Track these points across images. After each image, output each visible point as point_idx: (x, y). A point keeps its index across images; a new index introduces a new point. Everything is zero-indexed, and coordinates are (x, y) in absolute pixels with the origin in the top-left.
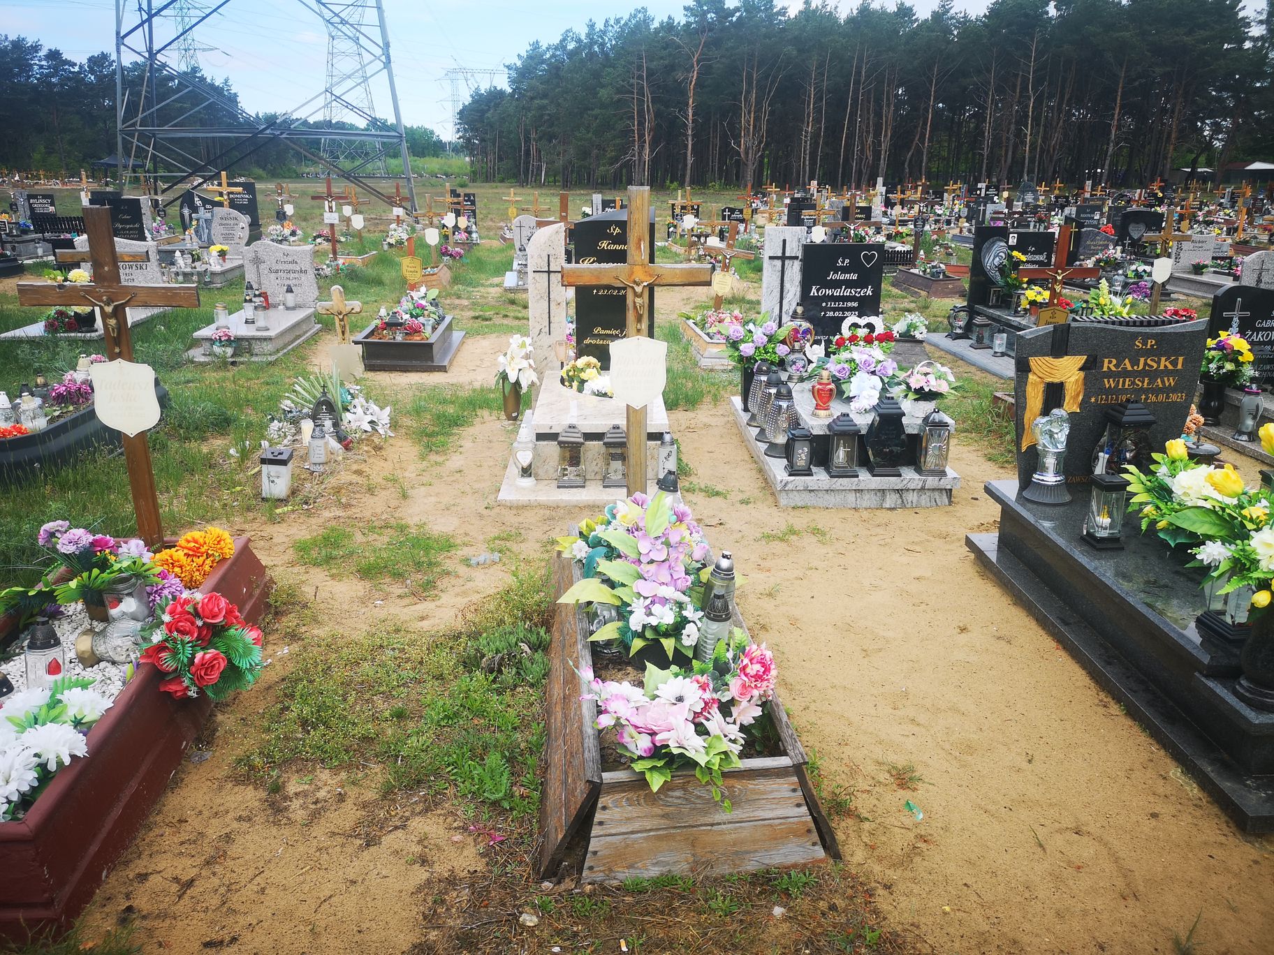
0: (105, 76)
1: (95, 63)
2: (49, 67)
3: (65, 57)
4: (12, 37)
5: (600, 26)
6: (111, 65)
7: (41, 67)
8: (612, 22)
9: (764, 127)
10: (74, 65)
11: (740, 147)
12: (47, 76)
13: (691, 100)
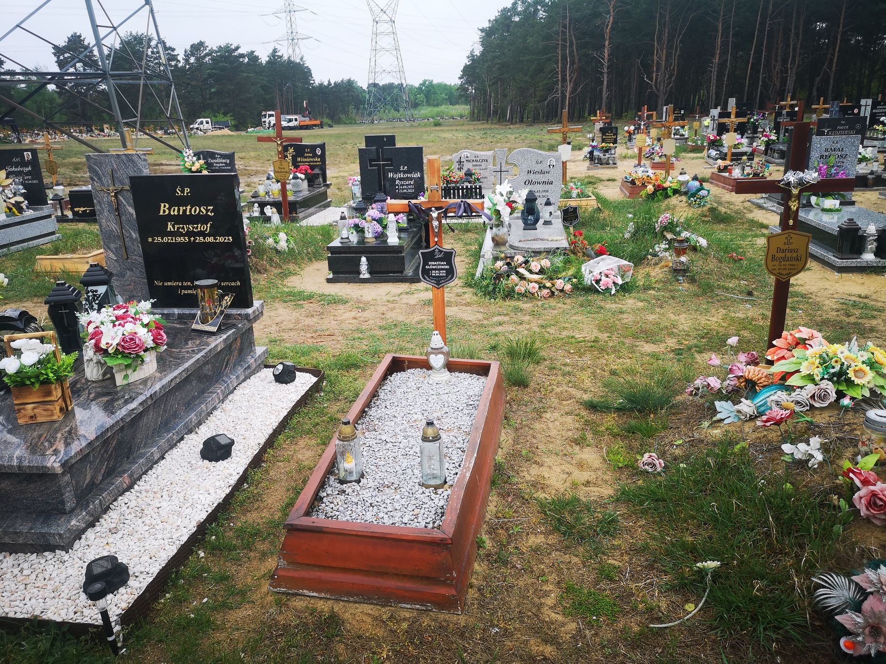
1: (195, 49)
9: (675, 62)
11: (651, 80)
13: (607, 43)
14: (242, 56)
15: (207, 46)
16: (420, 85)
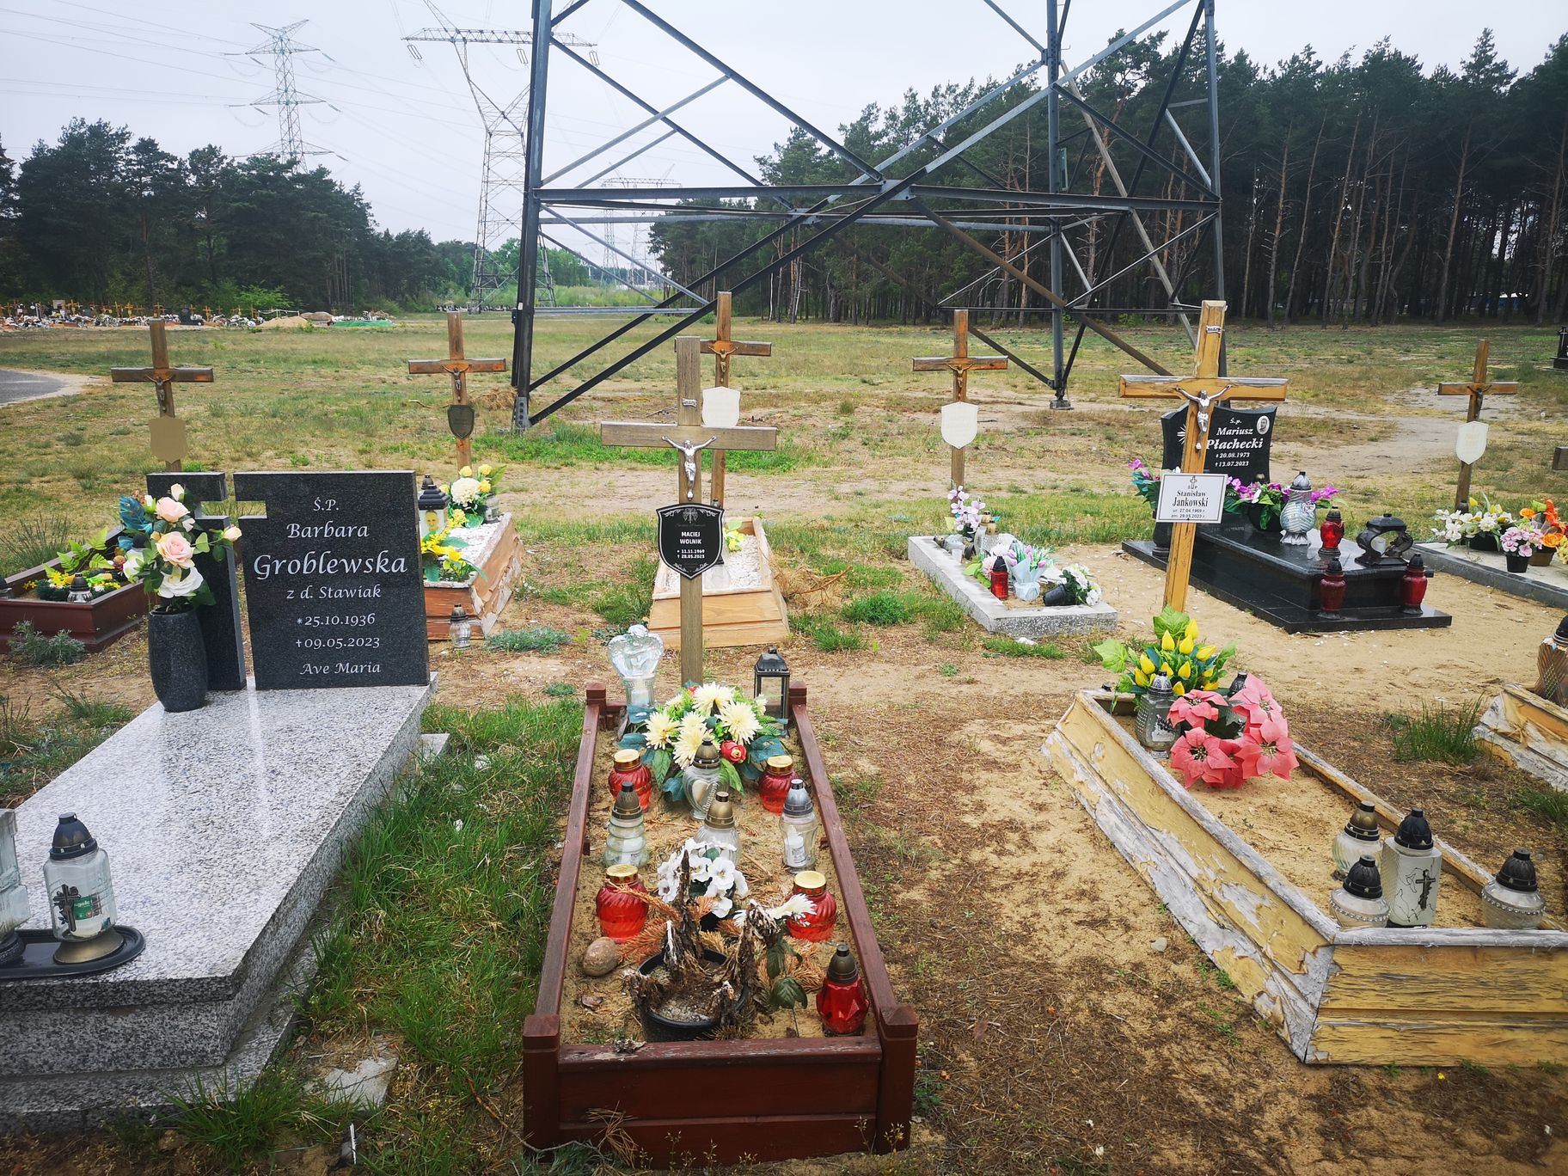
0: (213, 177)
1: (200, 159)
2: (139, 163)
3: (161, 148)
4: (91, 121)
5: (924, 96)
6: (221, 161)
7: (129, 162)
8: (942, 91)
10: (175, 159)
12: (138, 174)
16: (504, 246)
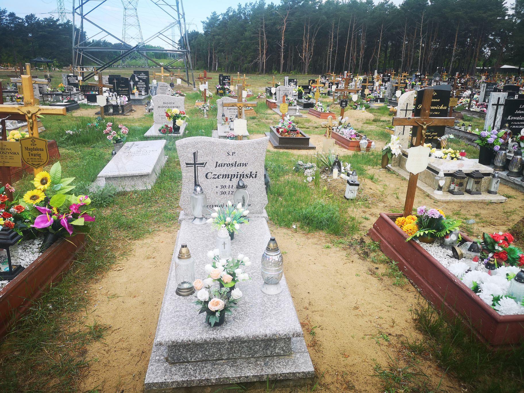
0: (33, 24)
1: (29, 18)
2: (10, 20)
3: (17, 15)
5: (243, 6)
7: (7, 20)
8: (248, 4)
9: (312, 49)
10: (20, 19)
11: (302, 56)
12: (9, 23)
13: (283, 37)
14: (60, 25)
15: (36, 18)
